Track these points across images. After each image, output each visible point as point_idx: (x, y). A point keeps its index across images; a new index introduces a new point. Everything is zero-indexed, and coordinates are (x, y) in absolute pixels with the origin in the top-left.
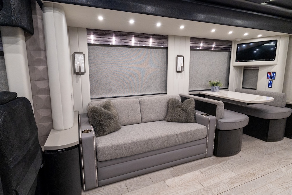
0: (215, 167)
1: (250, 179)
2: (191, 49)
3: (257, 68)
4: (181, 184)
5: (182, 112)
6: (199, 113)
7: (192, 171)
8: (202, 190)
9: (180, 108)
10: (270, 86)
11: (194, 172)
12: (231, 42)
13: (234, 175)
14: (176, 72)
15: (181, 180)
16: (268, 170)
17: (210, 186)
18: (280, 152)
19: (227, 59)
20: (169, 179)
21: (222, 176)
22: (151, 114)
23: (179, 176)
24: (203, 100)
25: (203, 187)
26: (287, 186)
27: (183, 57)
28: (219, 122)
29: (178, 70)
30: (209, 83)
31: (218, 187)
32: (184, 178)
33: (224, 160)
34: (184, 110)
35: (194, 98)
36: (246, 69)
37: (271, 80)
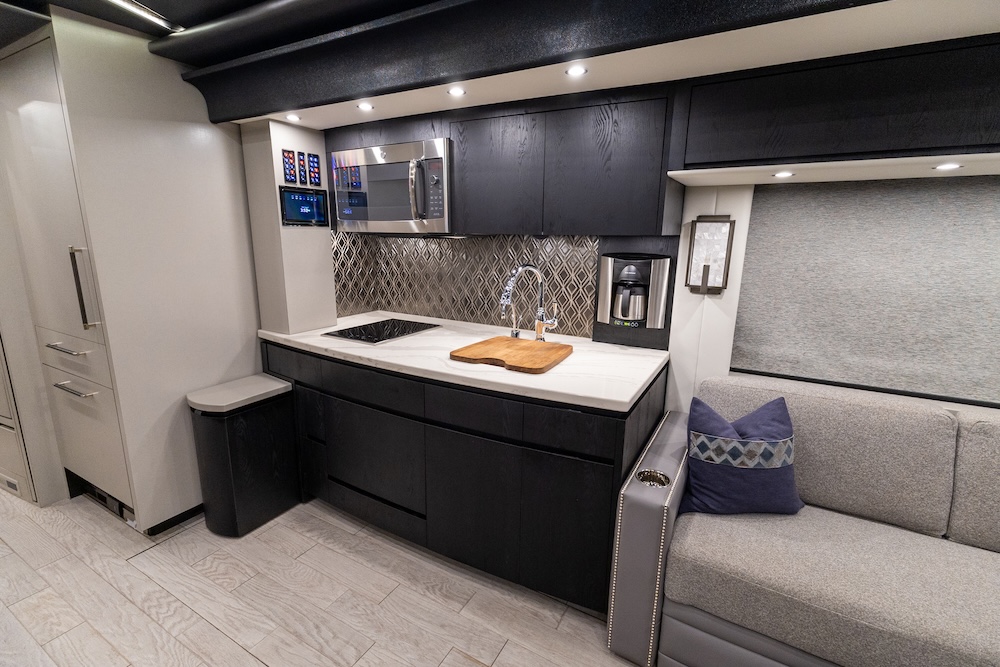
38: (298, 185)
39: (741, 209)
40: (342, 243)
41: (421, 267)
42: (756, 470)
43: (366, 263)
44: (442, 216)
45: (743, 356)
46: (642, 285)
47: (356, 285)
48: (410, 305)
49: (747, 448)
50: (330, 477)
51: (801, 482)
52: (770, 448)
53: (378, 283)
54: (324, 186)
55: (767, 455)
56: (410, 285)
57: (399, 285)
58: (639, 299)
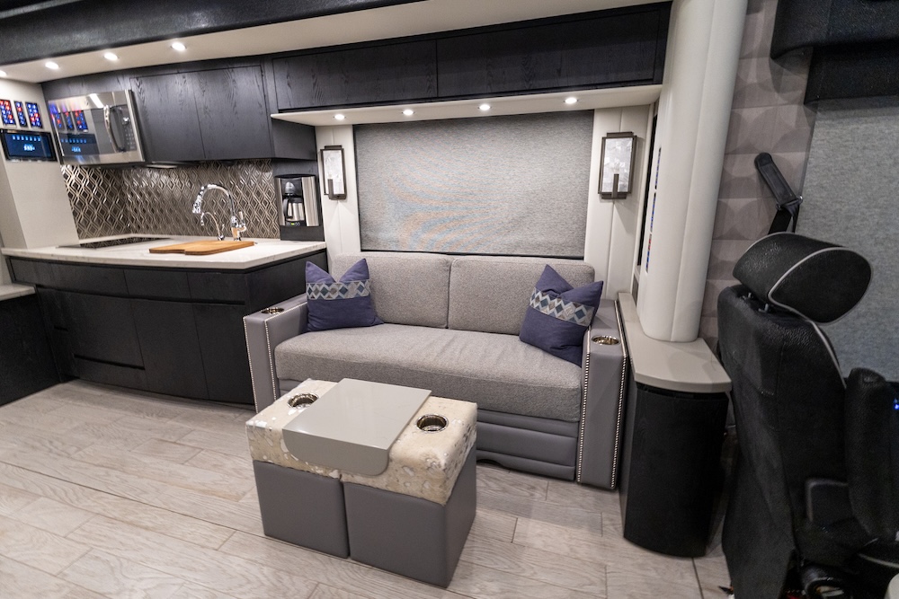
38: (18, 127)
39: (347, 141)
40: (81, 177)
41: (158, 195)
42: (339, 300)
43: (111, 194)
44: (136, 149)
45: (371, 241)
46: (297, 196)
47: (102, 212)
48: (155, 227)
49: (331, 287)
50: (76, 356)
51: (380, 308)
52: (346, 287)
53: (126, 211)
54: (47, 128)
56: (153, 211)
57: (144, 211)
58: (300, 205)
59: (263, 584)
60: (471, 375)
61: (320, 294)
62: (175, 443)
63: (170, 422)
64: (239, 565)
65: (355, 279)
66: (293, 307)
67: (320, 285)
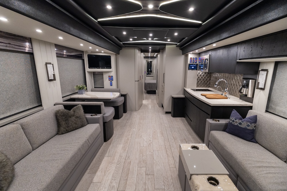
0: (111, 148)
1: (129, 142)
2: (57, 56)
3: (102, 73)
4: (104, 173)
5: (76, 120)
6: (88, 116)
7: (102, 161)
8: (117, 166)
9: (73, 116)
10: (111, 85)
11: (104, 160)
12: (83, 52)
13: (122, 145)
14: (48, 81)
15: (102, 171)
16: (131, 134)
17: (118, 160)
18: (127, 122)
19: (82, 66)
20: (94, 178)
21: (118, 150)
22: (42, 135)
23: (98, 170)
24: (87, 104)
25: (116, 164)
26: (140, 136)
27: (52, 65)
28: (105, 117)
29: (50, 79)
30: (75, 87)
31: (122, 157)
32: (102, 169)
33: (111, 141)
34: (78, 117)
35: (81, 104)
36: (94, 74)
37: (111, 81)
38: (192, 63)
39: (271, 68)
42: (237, 126)
46: (247, 86)
47: (204, 82)
50: (186, 113)
52: (242, 122)
54: (198, 63)
55: (240, 124)
58: (247, 89)
59: (168, 182)
60: (259, 184)
61: (232, 121)
62: (186, 141)
63: (190, 137)
64: (169, 174)
65: (247, 121)
66: (223, 122)
67: (233, 118)
